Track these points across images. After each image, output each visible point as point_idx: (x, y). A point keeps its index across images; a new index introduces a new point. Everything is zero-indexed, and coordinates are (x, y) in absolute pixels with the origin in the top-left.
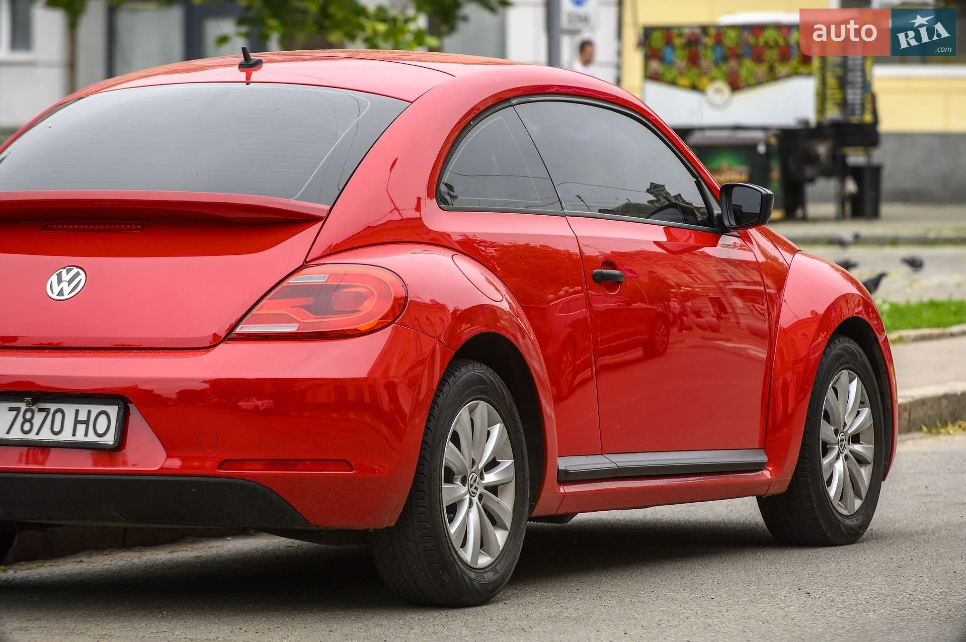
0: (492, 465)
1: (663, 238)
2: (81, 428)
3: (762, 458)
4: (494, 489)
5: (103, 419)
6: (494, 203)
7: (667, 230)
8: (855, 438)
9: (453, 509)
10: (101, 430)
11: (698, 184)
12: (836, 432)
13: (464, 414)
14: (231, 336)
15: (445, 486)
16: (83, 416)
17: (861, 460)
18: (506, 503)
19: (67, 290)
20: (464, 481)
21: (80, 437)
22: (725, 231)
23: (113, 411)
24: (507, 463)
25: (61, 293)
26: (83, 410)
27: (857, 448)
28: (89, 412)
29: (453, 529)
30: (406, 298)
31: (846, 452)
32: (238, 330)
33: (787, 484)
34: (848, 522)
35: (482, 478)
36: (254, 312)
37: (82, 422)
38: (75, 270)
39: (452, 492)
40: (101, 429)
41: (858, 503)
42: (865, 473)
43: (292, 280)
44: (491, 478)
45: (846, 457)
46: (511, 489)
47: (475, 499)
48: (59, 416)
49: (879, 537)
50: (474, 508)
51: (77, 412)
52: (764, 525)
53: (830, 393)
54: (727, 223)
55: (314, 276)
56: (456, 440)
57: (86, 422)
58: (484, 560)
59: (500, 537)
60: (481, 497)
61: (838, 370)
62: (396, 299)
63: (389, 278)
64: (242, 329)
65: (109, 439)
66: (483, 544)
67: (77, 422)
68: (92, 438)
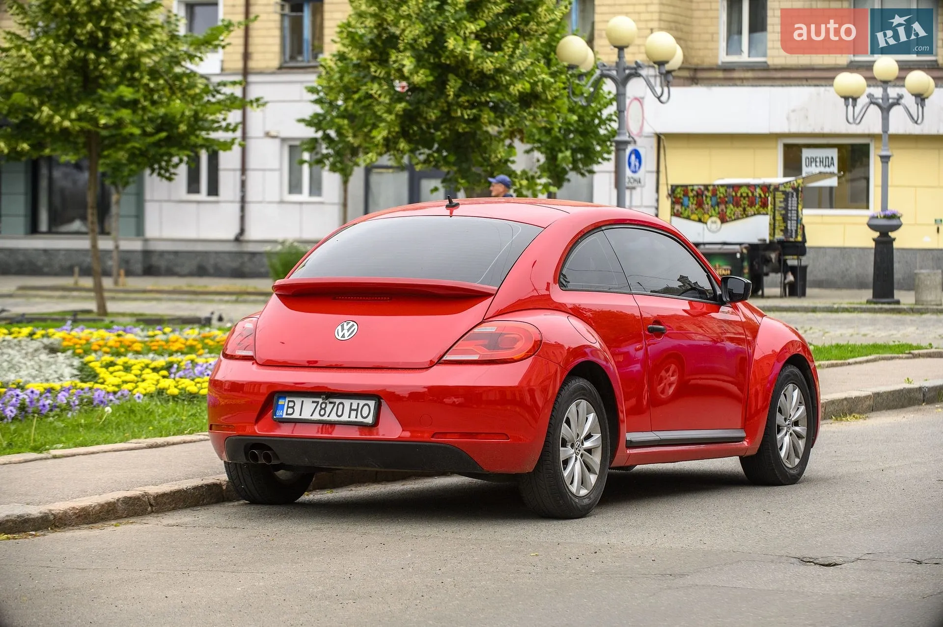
0: (589, 437)
1: (688, 308)
2: (353, 413)
3: (743, 434)
4: (589, 451)
5: (366, 409)
6: (591, 287)
7: (690, 303)
8: (796, 423)
9: (566, 462)
10: (365, 415)
11: (708, 276)
12: (785, 420)
13: (573, 407)
14: (440, 361)
15: (561, 449)
16: (354, 407)
17: (799, 436)
18: (596, 459)
19: (347, 334)
20: (572, 446)
21: (353, 418)
22: (724, 303)
23: (372, 403)
24: (597, 436)
25: (343, 336)
26: (355, 403)
27: (797, 429)
28: (358, 404)
29: (566, 474)
30: (541, 341)
31: (791, 431)
32: (444, 358)
33: (757, 450)
34: (792, 472)
35: (583, 444)
36: (454, 348)
37: (354, 410)
38: (352, 323)
39: (566, 452)
40: (365, 413)
41: (797, 461)
42: (801, 444)
43: (476, 330)
44: (588, 444)
45: (791, 434)
46: (599, 451)
47: (579, 457)
48: (341, 406)
49: (809, 480)
50: (578, 461)
51: (351, 403)
52: (743, 473)
53: (782, 397)
54: (724, 299)
55: (488, 328)
56: (568, 422)
57: (357, 410)
58: (583, 492)
59: (593, 479)
60: (582, 456)
61: (787, 384)
62: (535, 342)
63: (532, 329)
64: (446, 358)
65: (370, 420)
66: (583, 482)
67: (351, 410)
68: (360, 419)
